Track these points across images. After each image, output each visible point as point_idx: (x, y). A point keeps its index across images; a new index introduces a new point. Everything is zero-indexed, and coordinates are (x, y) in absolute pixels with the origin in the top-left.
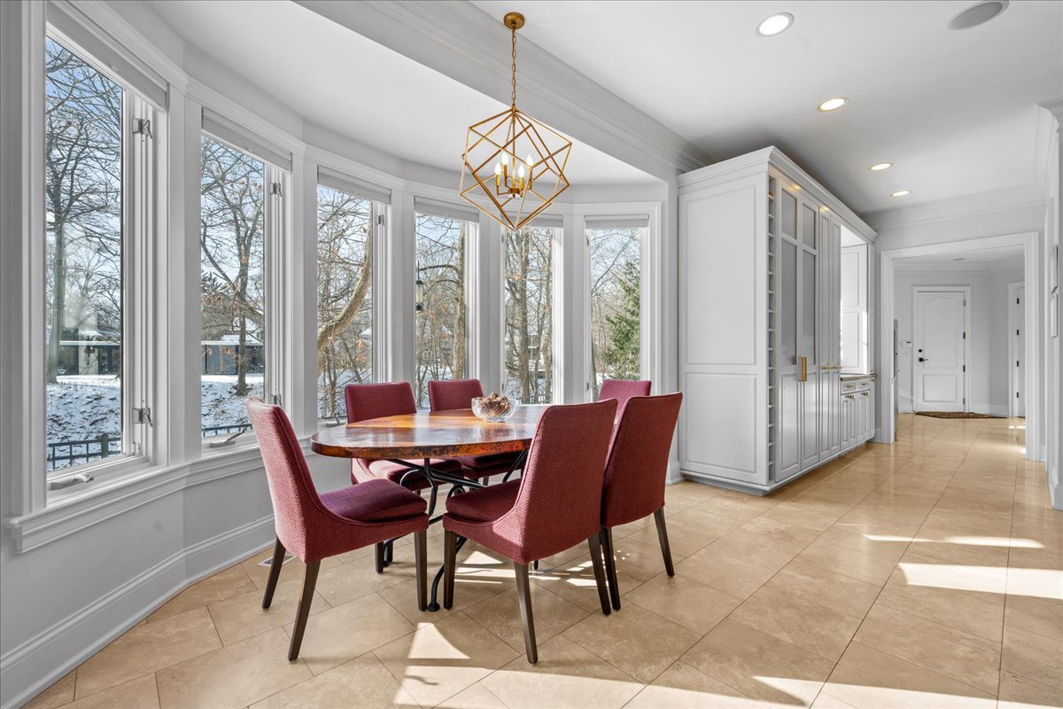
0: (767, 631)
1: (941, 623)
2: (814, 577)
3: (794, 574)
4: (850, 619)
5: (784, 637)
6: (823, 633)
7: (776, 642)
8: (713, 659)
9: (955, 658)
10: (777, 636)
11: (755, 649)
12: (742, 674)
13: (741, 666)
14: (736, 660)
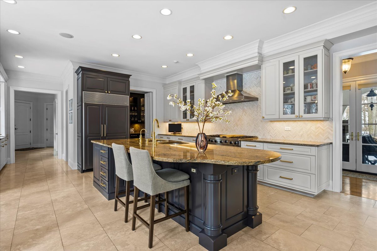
0: (31, 229)
1: (71, 202)
2: (31, 210)
3: (23, 213)
4: (51, 213)
5: (38, 227)
6: (48, 220)
7: (37, 230)
8: (22, 245)
9: (78, 207)
10: (36, 228)
11: (33, 235)
12: (36, 241)
13: (34, 240)
14: (31, 240)
